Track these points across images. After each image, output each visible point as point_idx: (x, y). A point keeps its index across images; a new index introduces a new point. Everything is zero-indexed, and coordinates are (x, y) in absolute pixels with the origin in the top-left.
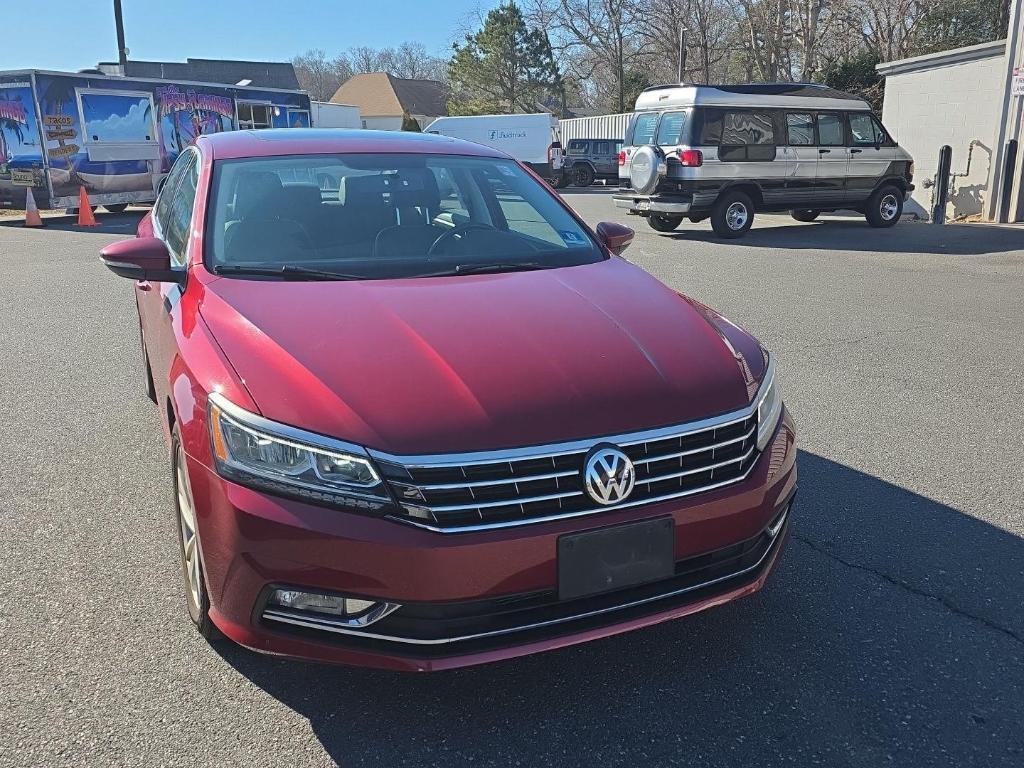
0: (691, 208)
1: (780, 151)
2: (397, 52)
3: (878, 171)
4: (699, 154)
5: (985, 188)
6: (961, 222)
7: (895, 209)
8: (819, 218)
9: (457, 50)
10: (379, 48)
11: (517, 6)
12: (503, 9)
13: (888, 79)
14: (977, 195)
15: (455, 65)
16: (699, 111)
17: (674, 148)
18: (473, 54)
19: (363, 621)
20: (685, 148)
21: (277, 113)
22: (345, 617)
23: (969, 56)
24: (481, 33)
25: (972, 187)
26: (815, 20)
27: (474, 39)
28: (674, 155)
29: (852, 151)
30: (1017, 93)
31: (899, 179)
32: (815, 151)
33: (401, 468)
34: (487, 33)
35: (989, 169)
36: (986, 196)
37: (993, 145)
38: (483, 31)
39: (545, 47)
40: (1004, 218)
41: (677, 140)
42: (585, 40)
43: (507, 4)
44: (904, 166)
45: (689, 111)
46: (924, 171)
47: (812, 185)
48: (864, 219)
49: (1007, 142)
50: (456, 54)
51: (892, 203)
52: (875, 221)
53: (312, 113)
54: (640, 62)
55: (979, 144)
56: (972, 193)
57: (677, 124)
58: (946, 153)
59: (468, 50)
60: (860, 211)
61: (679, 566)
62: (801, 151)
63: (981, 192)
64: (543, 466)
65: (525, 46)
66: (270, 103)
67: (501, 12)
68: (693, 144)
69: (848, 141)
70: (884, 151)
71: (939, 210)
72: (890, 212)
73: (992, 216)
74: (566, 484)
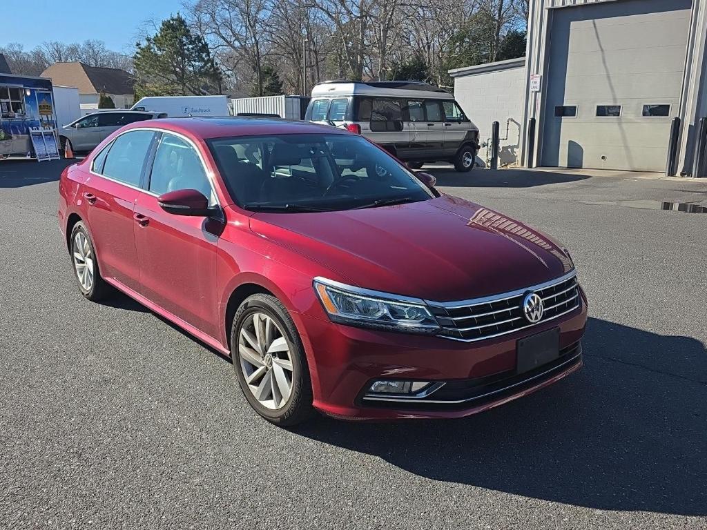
0: (355, 162)
1: (405, 125)
2: (82, 46)
3: (460, 137)
4: (359, 127)
5: (517, 147)
6: (504, 168)
7: (471, 160)
8: (423, 167)
9: (140, 48)
10: (67, 43)
11: (183, 18)
12: (173, 20)
13: (456, 79)
14: (512, 151)
15: (139, 59)
16: (357, 99)
17: (342, 123)
18: (152, 50)
19: (423, 395)
20: (350, 123)
21: (28, 93)
22: (411, 393)
23: (508, 66)
24: (157, 36)
25: (509, 147)
26: (385, 37)
27: (152, 41)
28: (343, 127)
29: (446, 125)
30: (533, 90)
31: (471, 142)
32: (425, 125)
33: (443, 309)
34: (162, 36)
35: (519, 136)
36: (518, 152)
37: (521, 122)
38: (159, 35)
39: (205, 48)
40: (530, 165)
41: (343, 117)
42: (229, 43)
43: (175, 17)
44: (473, 135)
45: (350, 99)
46: (485, 136)
47: (423, 146)
48: (452, 167)
49: (529, 120)
50: (139, 51)
51: (468, 156)
52: (460, 168)
53: (54, 93)
54: (269, 60)
55: (512, 120)
56: (510, 150)
57: (342, 107)
58: (496, 125)
59: (149, 48)
60: (451, 163)
61: (561, 352)
62: (418, 125)
63: (515, 150)
64: (502, 305)
65: (190, 46)
66: (22, 86)
67: (171, 22)
68: (354, 120)
69: (443, 119)
70: (463, 125)
71: (494, 161)
72: (468, 163)
73: (523, 164)
74: (514, 313)
